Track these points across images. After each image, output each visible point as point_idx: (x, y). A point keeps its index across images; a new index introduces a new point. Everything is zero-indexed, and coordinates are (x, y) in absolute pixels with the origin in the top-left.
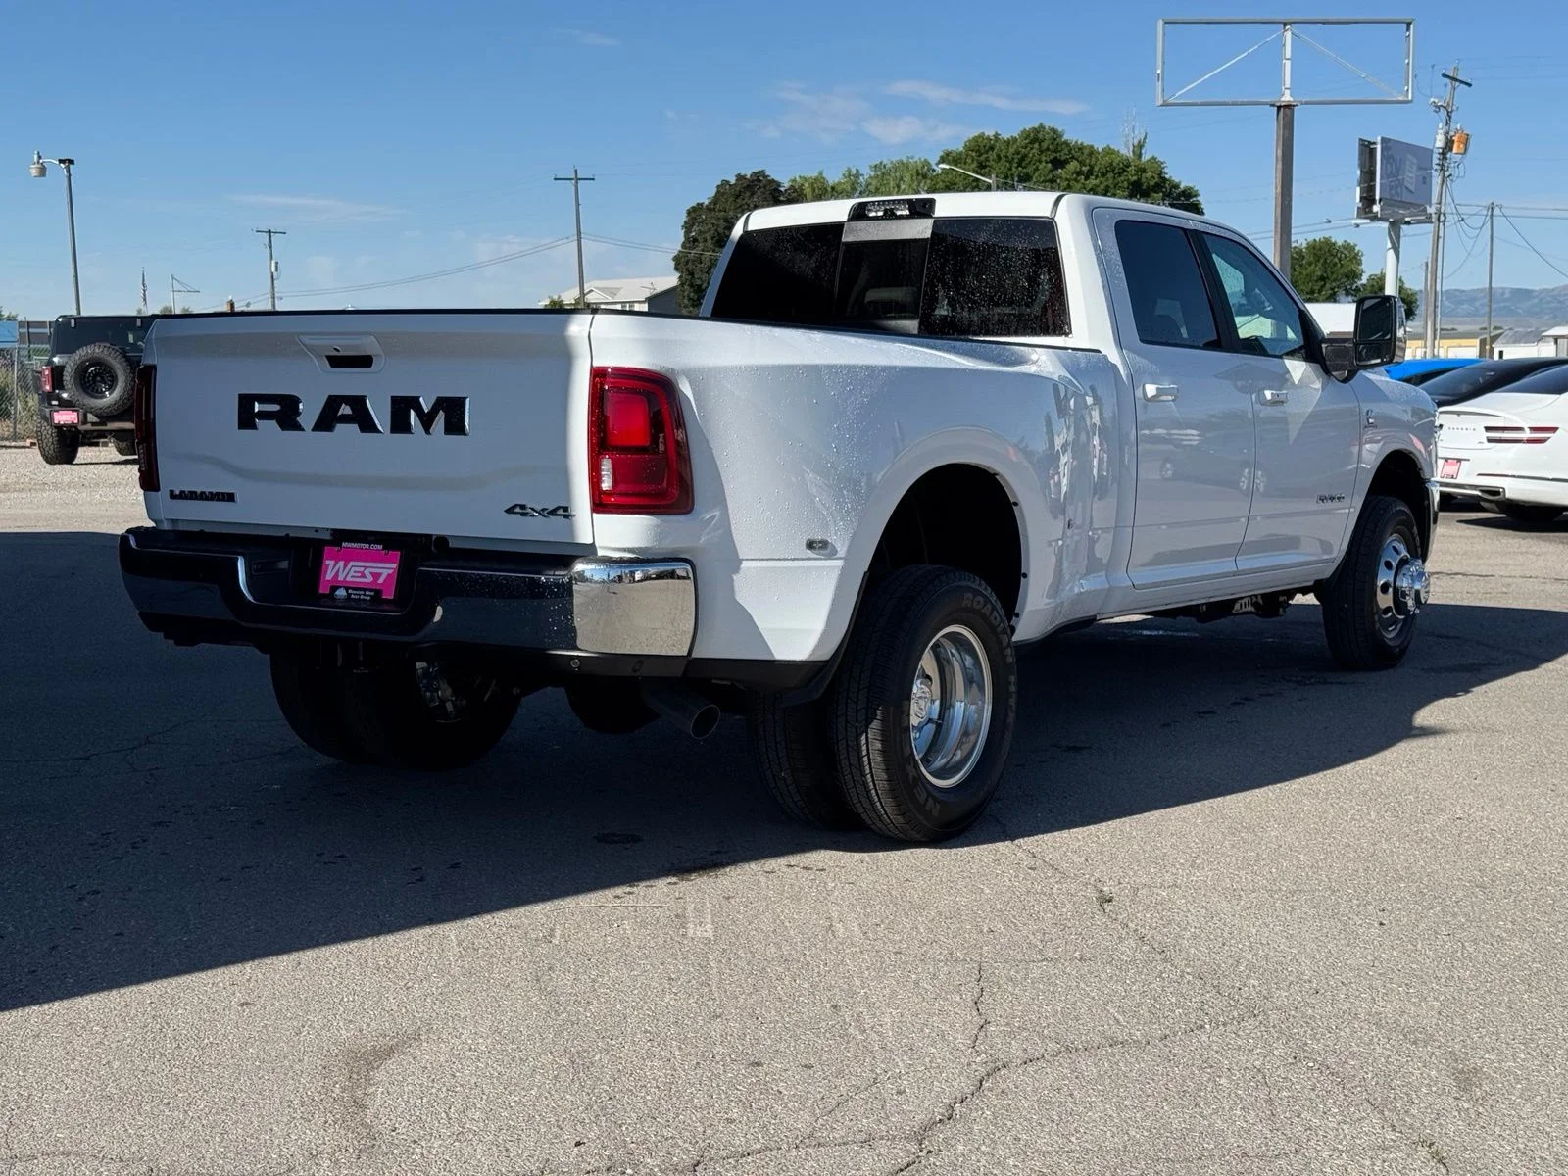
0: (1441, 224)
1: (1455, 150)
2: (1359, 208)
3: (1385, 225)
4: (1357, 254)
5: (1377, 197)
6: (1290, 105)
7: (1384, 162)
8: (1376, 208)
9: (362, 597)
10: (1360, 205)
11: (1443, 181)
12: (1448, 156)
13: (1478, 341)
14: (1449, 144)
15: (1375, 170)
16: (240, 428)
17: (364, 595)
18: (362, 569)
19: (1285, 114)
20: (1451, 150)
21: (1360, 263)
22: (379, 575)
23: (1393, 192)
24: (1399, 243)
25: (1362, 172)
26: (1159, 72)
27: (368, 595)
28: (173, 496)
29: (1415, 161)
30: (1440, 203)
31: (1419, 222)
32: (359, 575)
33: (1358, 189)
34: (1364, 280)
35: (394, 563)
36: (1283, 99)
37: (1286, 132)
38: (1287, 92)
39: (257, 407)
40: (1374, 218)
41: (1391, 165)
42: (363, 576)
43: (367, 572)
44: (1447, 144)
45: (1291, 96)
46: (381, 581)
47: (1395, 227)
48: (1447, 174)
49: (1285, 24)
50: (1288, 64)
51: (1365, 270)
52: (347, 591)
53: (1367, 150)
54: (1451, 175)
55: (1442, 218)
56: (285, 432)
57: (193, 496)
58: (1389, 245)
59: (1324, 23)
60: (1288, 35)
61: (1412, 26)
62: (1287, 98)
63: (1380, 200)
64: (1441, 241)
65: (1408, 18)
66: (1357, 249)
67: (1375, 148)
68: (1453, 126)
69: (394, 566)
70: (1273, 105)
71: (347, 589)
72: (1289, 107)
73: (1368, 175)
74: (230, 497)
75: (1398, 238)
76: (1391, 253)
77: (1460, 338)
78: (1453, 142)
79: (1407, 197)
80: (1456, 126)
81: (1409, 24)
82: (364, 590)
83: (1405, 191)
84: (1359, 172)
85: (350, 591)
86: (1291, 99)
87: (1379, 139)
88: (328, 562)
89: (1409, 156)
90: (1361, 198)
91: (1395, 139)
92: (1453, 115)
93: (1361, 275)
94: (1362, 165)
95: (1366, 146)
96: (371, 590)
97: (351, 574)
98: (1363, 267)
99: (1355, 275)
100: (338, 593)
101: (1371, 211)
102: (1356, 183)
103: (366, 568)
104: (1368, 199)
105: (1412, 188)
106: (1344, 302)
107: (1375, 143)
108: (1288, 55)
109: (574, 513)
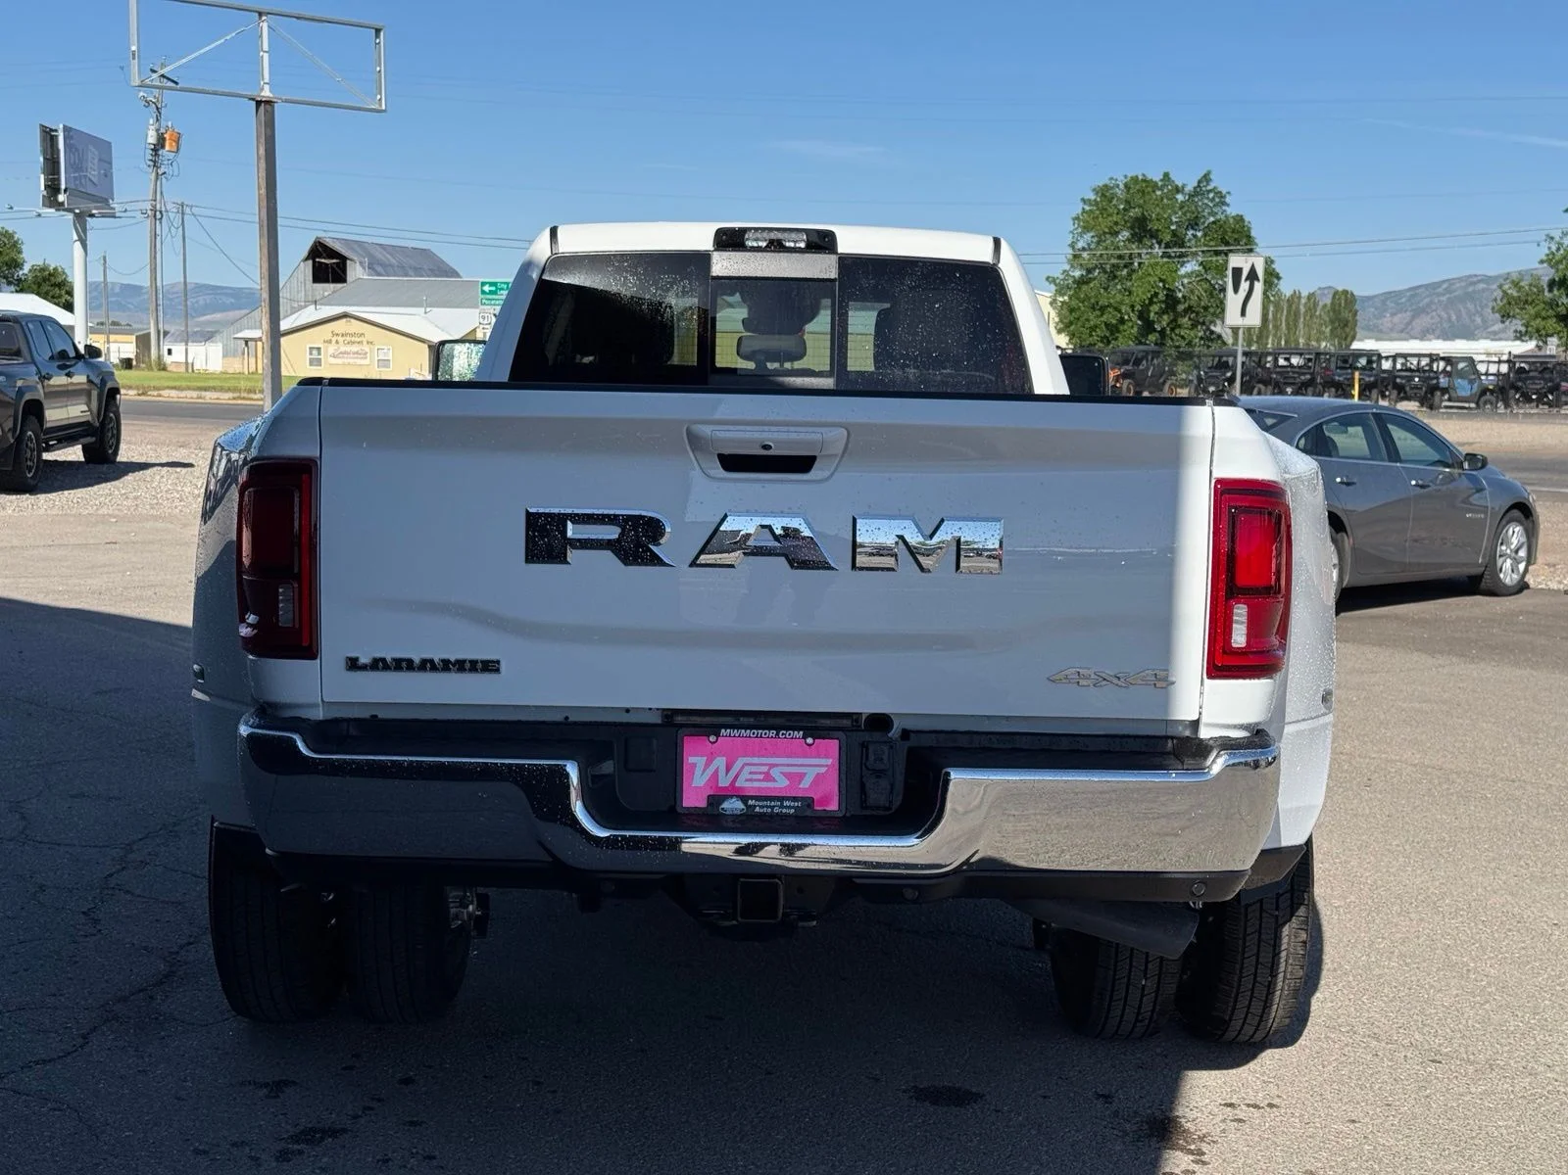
0: (158, 222)
1: (167, 148)
2: (44, 196)
3: (70, 216)
4: (16, 242)
5: (63, 187)
6: (272, 102)
7: (68, 154)
8: (61, 198)
9: (776, 810)
10: (45, 193)
11: (157, 179)
12: (160, 152)
13: (134, 338)
14: (161, 142)
15: (58, 157)
16: (528, 560)
17: (782, 806)
18: (765, 769)
19: (266, 111)
20: (163, 147)
21: (20, 252)
22: (802, 776)
23: (78, 182)
24: (86, 236)
25: (45, 158)
26: (134, 48)
27: (789, 807)
28: (353, 664)
29: (96, 153)
30: (155, 200)
31: (104, 216)
32: (761, 777)
33: (42, 176)
34: (26, 269)
35: (827, 756)
36: (262, 94)
37: (268, 130)
38: (267, 87)
39: (571, 530)
40: (59, 206)
41: (74, 155)
42: (768, 777)
43: (775, 772)
44: (158, 140)
45: (270, 91)
46: (806, 784)
47: (81, 219)
48: (160, 172)
49: (260, 14)
50: (266, 57)
51: (26, 259)
52: (745, 804)
53: (49, 137)
54: (165, 173)
55: (158, 215)
56: (630, 567)
57: (402, 665)
58: (75, 237)
59: (298, 18)
60: (265, 25)
61: (382, 34)
62: (266, 93)
63: (65, 191)
64: (158, 238)
65: (378, 24)
66: (16, 237)
67: (56, 136)
68: (163, 124)
69: (829, 761)
70: (253, 99)
71: (744, 799)
72: (269, 102)
73: (51, 166)
74: (490, 667)
75: (85, 231)
76: (78, 245)
77: (117, 334)
78: (164, 139)
79: (91, 190)
80: (167, 122)
81: (378, 31)
82: (781, 799)
83: (89, 183)
84: (42, 159)
85: (750, 802)
86: (271, 95)
87: (61, 126)
88: (692, 760)
89: (91, 147)
90: (46, 187)
91: (77, 128)
92: (163, 111)
93: (22, 265)
94: (44, 153)
95: (46, 132)
96: (795, 799)
97: (745, 775)
98: (24, 255)
99: (16, 264)
100: (726, 805)
101: (56, 200)
102: (40, 171)
103: (772, 766)
104: (53, 188)
105: (95, 180)
106: (6, 292)
107: (56, 131)
108: (266, 47)
109: (1174, 679)
